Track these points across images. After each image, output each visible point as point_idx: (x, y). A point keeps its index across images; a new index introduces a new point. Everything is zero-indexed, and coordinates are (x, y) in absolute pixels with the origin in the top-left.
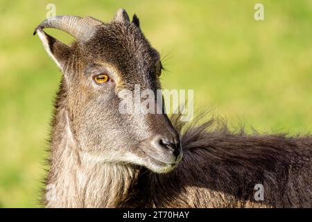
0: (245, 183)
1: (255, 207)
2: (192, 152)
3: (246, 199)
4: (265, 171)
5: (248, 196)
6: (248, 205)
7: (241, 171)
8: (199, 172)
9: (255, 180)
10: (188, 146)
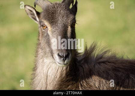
0: (121, 79)
1: (125, 90)
2: (99, 64)
3: (121, 86)
4: (130, 74)
5: (122, 85)
6: (121, 89)
7: (119, 74)
8: (101, 73)
9: (125, 78)
10: (98, 61)
